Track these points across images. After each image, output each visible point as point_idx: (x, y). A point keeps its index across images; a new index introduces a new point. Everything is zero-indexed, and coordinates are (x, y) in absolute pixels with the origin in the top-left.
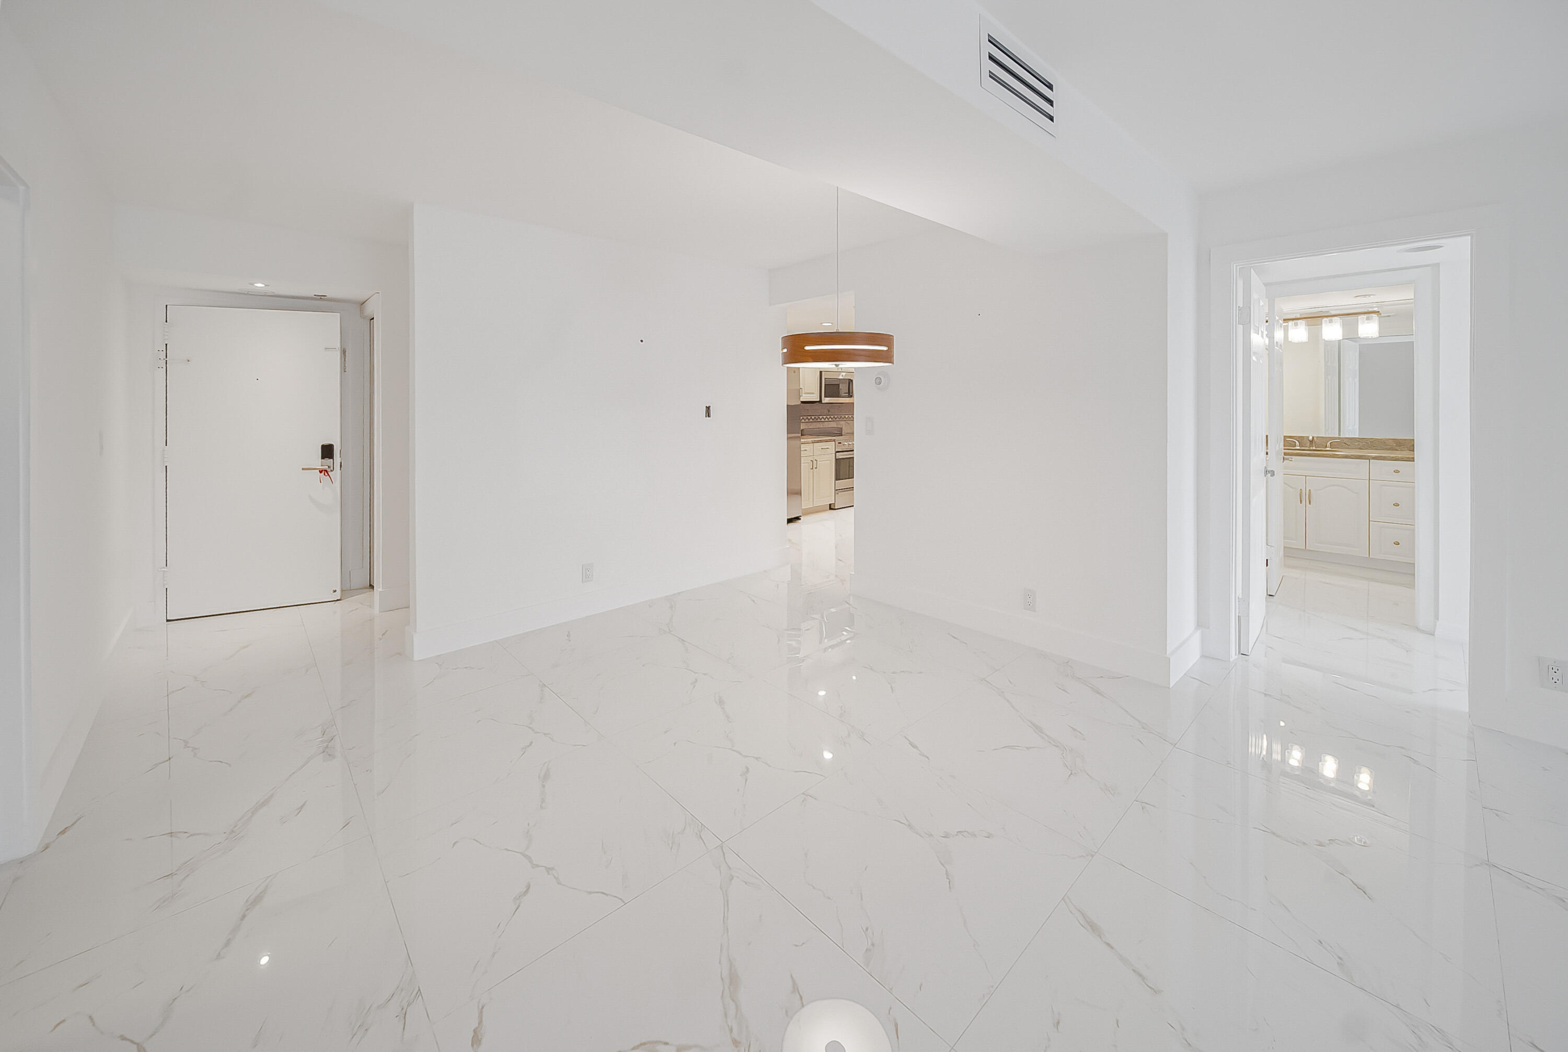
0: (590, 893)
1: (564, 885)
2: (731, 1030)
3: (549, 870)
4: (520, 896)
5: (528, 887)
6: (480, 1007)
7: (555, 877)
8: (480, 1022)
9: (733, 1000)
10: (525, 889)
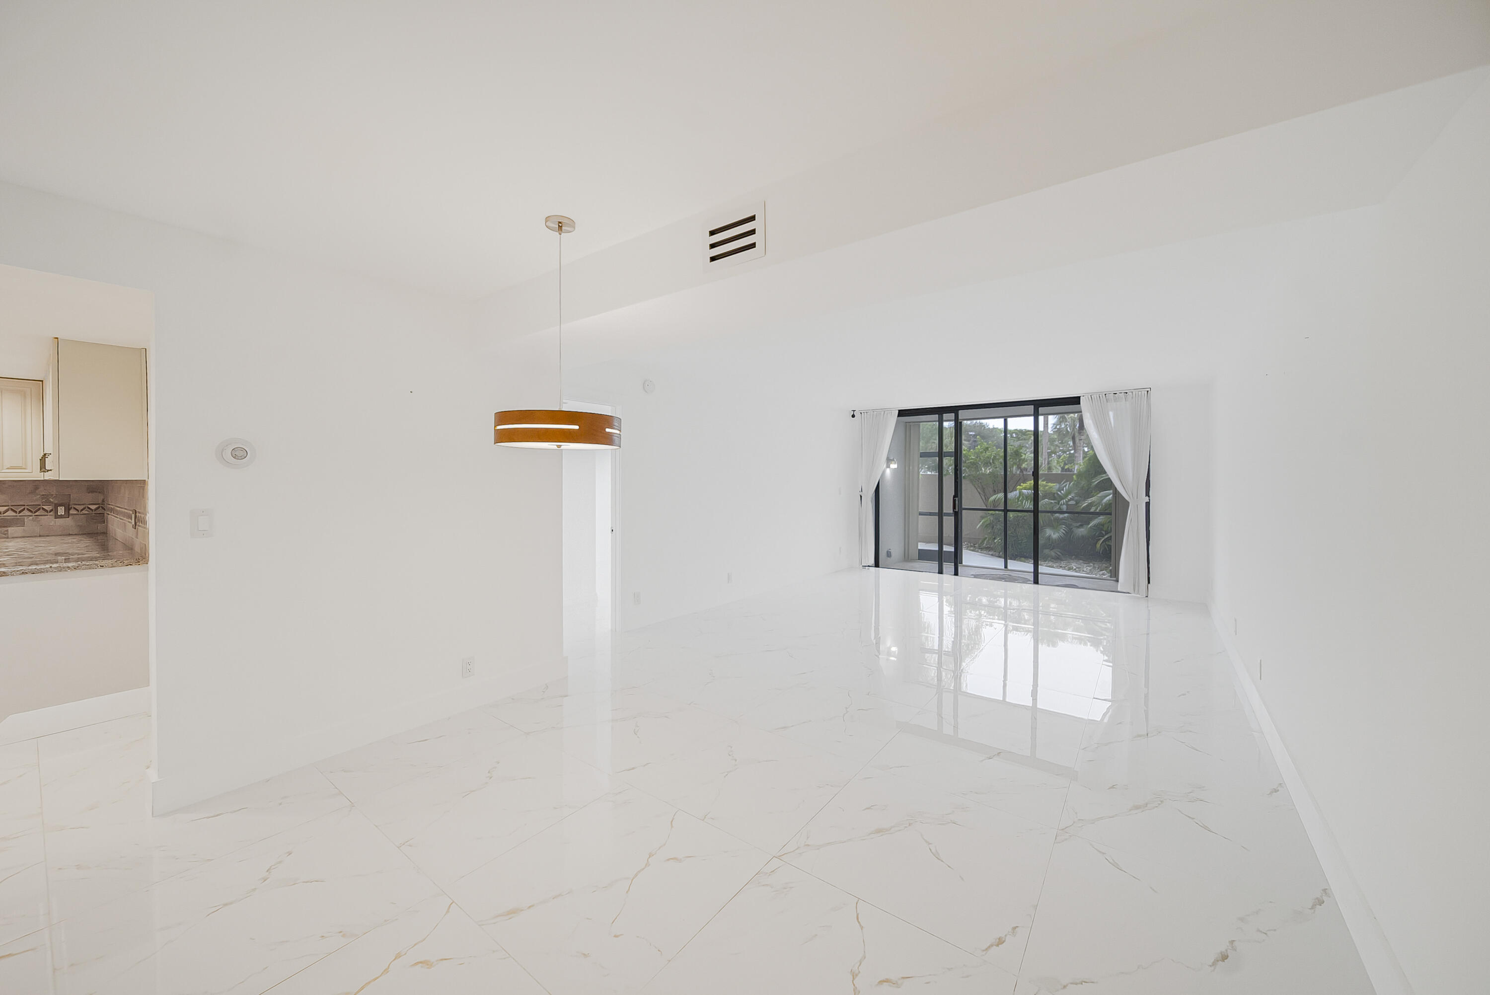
0: (862, 928)
1: (864, 952)
2: (906, 827)
3: (854, 975)
4: (894, 984)
5: (881, 982)
6: (985, 952)
7: (860, 965)
8: (992, 946)
9: (890, 829)
10: (885, 983)
